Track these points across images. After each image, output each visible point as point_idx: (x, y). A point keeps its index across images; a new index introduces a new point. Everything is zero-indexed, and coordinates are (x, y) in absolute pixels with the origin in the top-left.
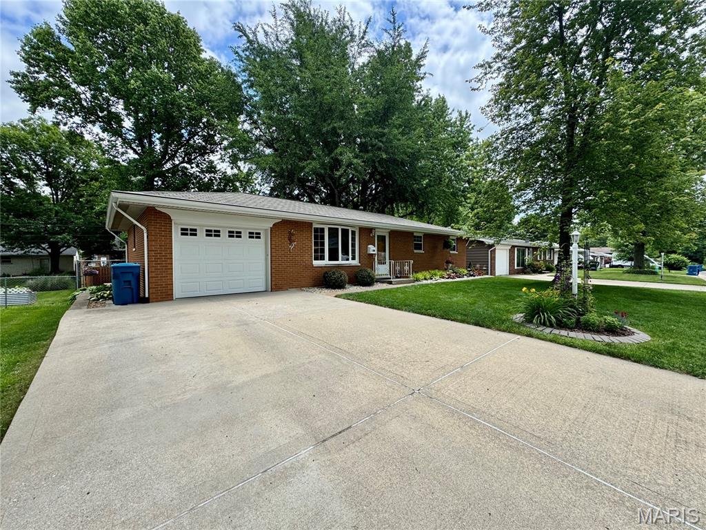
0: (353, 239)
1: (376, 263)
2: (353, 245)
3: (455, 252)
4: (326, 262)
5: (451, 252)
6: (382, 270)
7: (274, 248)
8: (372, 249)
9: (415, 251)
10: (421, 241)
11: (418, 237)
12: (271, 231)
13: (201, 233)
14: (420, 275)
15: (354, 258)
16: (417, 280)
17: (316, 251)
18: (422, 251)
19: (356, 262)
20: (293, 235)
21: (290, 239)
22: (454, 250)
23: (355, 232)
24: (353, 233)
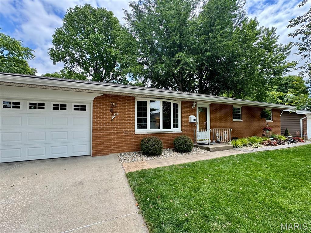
0: (176, 111)
1: (197, 130)
2: (176, 116)
3: (271, 121)
4: (148, 130)
5: (268, 121)
6: (203, 136)
7: (96, 118)
8: (193, 119)
9: (234, 120)
10: (239, 112)
11: (237, 109)
12: (93, 103)
13: (25, 106)
14: (239, 142)
15: (176, 126)
16: (236, 146)
17: (139, 121)
18: (241, 120)
19: (178, 130)
20: (115, 107)
21: (111, 111)
22: (270, 119)
23: (177, 105)
24: (176, 106)
